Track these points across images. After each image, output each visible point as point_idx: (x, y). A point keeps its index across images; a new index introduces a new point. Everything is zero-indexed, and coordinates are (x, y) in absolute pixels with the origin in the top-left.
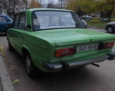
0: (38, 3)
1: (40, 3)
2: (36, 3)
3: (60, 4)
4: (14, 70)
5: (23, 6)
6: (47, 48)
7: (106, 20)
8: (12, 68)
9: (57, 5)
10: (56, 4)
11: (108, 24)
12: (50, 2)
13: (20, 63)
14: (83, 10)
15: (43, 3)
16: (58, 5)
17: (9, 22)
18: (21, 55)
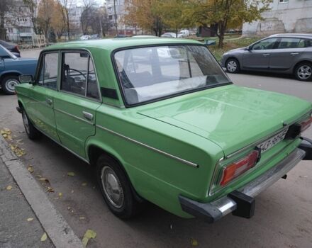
0: (59, 5)
1: (63, 4)
2: (55, 5)
3: (110, 8)
4: (68, 201)
5: (26, 14)
6: (198, 166)
7: (213, 44)
8: (60, 194)
9: (102, 9)
10: (101, 7)
11: (228, 55)
12: (88, 2)
13: (72, 174)
14: (166, 22)
15: (70, 5)
16: (105, 10)
17: (6, 60)
18: (84, 162)
